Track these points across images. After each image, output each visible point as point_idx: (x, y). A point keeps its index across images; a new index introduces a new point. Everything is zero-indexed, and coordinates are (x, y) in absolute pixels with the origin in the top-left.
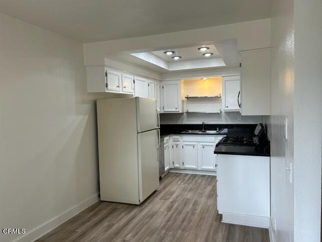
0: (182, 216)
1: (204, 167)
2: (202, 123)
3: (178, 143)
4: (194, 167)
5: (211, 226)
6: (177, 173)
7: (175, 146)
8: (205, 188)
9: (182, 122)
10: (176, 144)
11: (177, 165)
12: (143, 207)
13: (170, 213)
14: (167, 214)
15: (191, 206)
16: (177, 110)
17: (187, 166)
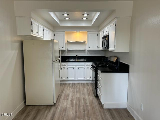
0: (82, 108)
1: (79, 79)
2: (76, 56)
3: (64, 67)
4: (73, 79)
5: (100, 111)
6: (64, 83)
7: (63, 69)
8: (83, 90)
9: (65, 55)
10: (63, 68)
11: (64, 79)
12: (56, 106)
13: (74, 107)
14: (73, 108)
15: (83, 101)
16: (63, 48)
17: (69, 79)
